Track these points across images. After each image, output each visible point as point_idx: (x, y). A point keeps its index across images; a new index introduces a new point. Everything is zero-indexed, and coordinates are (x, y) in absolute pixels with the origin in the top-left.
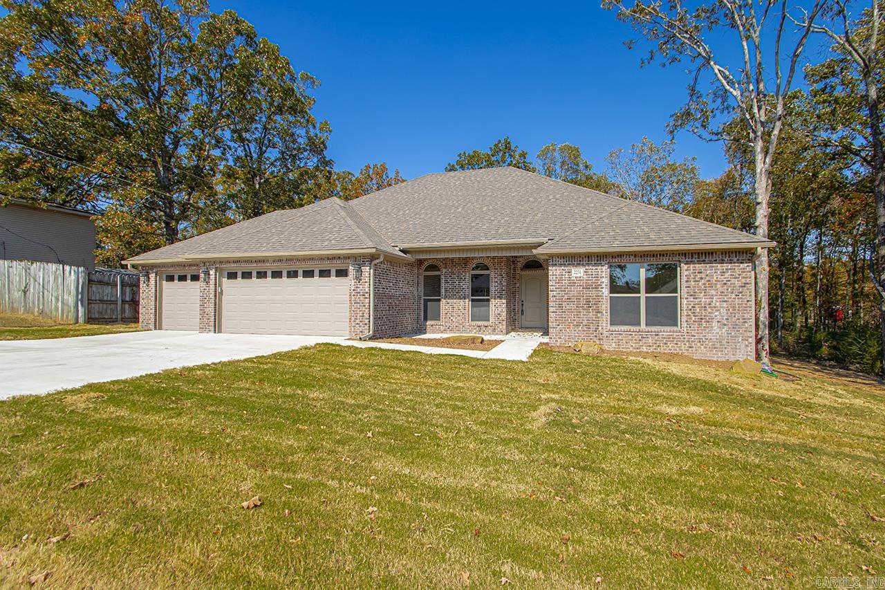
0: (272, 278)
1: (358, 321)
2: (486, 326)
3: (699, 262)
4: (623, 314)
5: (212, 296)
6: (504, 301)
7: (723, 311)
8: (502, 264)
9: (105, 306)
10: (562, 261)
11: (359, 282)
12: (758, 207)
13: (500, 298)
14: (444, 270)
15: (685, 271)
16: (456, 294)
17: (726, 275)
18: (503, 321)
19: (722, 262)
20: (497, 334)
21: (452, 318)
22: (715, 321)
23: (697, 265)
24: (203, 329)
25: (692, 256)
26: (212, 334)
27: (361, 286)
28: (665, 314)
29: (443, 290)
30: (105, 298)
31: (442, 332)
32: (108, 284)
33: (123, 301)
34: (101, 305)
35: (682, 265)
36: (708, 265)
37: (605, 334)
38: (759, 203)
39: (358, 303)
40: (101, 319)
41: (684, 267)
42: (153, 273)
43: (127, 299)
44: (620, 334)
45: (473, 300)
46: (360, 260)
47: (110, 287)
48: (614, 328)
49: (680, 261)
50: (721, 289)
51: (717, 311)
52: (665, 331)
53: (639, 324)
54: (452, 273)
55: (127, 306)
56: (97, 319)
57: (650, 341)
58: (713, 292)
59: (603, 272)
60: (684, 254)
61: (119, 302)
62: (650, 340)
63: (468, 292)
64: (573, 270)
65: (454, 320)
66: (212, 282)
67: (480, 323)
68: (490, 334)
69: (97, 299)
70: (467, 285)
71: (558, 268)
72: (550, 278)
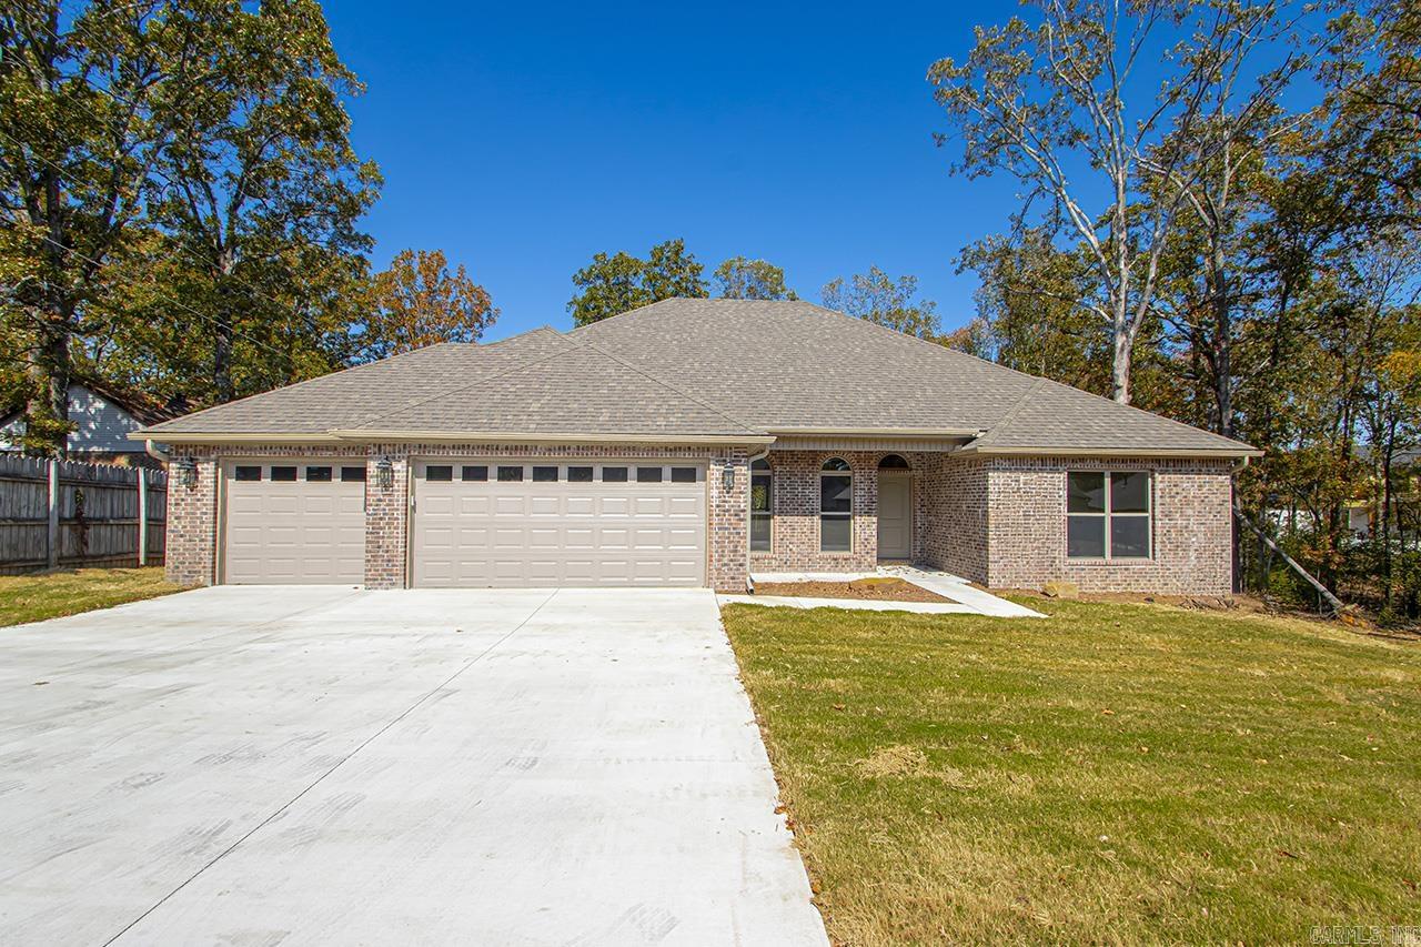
0: (534, 480)
1: (725, 560)
2: (846, 559)
3: (1175, 472)
4: (1083, 540)
5: (399, 514)
6: (875, 519)
7: (1201, 535)
8: (872, 462)
9: (23, 530)
10: (1006, 464)
11: (728, 492)
12: (1118, 392)
13: (868, 514)
14: (778, 468)
15: (1161, 482)
16: (798, 508)
17: (1204, 490)
18: (873, 549)
19: (1199, 472)
20: (863, 571)
21: (791, 546)
22: (1192, 549)
23: (1172, 476)
24: (373, 581)
25: (1167, 464)
26: (397, 592)
27: (732, 500)
28: (1133, 541)
29: (777, 501)
30: (24, 514)
31: (774, 570)
32: (29, 480)
33: (62, 520)
34: (15, 529)
35: (1157, 475)
36: (1185, 476)
37: (1064, 569)
38: (1119, 388)
39: (726, 529)
40: (15, 561)
41: (1158, 477)
42: (208, 462)
43: (67, 514)
44: (1083, 569)
45: (823, 518)
46: (728, 454)
47: (33, 487)
48: (1073, 561)
49: (1152, 470)
50: (1198, 508)
51: (1194, 535)
52: (1137, 563)
53: (1102, 554)
54: (792, 474)
55: (66, 529)
56: (8, 562)
57: (1119, 578)
58: (1190, 512)
59: (1059, 480)
60: (1157, 460)
61: (54, 522)
62: (1119, 576)
63: (818, 505)
64: (1022, 478)
65: (794, 549)
66: (399, 486)
67: (836, 554)
68: (852, 571)
69: (8, 514)
70: (815, 494)
71: (1001, 475)
72: (991, 488)
